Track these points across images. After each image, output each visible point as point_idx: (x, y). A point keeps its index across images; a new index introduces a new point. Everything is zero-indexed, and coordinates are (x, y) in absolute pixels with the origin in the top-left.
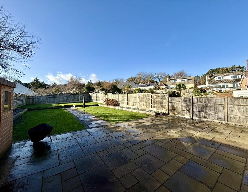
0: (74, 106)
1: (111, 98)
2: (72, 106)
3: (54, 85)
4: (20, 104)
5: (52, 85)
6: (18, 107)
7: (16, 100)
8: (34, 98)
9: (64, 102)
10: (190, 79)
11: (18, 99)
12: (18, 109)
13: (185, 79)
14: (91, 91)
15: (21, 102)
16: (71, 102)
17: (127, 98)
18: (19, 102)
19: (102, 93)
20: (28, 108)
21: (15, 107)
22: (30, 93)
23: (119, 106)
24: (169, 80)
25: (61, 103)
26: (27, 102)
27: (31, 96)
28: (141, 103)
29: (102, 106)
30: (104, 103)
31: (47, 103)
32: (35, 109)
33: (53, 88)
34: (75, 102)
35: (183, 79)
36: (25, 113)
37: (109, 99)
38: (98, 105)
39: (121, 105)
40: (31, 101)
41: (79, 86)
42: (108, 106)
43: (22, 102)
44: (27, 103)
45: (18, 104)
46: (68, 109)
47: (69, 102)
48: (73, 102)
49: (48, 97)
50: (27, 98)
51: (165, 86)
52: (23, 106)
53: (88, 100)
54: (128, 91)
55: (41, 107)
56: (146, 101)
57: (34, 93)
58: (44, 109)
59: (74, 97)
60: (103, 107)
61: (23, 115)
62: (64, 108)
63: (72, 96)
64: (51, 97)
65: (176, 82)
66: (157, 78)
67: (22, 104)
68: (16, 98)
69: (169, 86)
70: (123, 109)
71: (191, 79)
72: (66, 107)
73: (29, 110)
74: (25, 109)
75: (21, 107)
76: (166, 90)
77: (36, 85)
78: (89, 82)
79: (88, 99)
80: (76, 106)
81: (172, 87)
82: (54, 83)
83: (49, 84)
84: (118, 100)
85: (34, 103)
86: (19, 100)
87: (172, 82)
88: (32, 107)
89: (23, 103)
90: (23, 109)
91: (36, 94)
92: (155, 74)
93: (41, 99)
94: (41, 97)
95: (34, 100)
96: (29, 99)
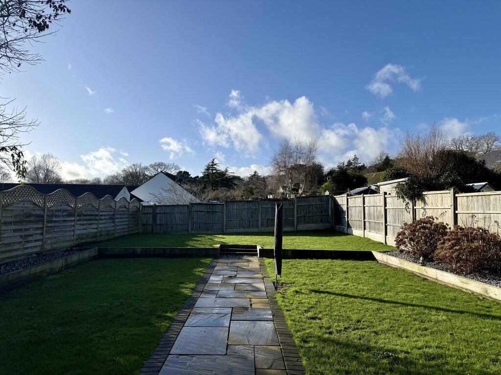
0: (259, 250)
2: (252, 250)
3: (254, 178)
4: (96, 230)
5: (250, 178)
6: (83, 241)
7: (73, 219)
8: (158, 211)
15: (101, 226)
16: (264, 229)
18: (91, 224)
19: (394, 194)
20: (99, 249)
25: (232, 231)
27: (150, 206)
29: (394, 261)
30: (402, 247)
31: (192, 229)
37: (436, 222)
38: (368, 256)
40: (150, 222)
43: (113, 224)
45: (83, 232)
46: (223, 263)
47: (256, 230)
48: (272, 229)
53: (328, 225)
60: (396, 270)
62: (217, 258)
64: (202, 208)
67: (107, 231)
82: (253, 174)
86: (88, 217)
89: (119, 228)
93: (175, 217)
94: (176, 210)
95: (156, 218)
96: (144, 214)
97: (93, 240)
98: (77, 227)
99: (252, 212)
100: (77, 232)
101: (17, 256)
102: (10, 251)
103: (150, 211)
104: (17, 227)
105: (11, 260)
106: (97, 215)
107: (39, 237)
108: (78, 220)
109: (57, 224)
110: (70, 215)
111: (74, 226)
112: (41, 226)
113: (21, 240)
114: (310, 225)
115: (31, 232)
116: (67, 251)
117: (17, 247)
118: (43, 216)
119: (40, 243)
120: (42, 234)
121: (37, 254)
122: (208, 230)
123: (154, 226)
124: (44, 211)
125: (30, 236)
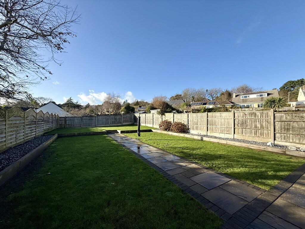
0: (119, 131)
1: (172, 120)
2: (116, 132)
3: (88, 106)
4: (48, 127)
5: (86, 106)
6: (45, 132)
7: (43, 123)
8: (67, 119)
9: (103, 125)
10: (270, 94)
11: (46, 120)
12: (45, 135)
13: (263, 94)
14: (130, 112)
15: (50, 125)
16: (111, 125)
17: (207, 119)
18: (47, 125)
19: (156, 113)
20: (58, 134)
21: (41, 132)
22: (62, 113)
23: (188, 133)
24: (236, 96)
25: (99, 126)
26: (59, 125)
27: (63, 117)
28: (244, 130)
29: (159, 131)
30: (161, 128)
31: (83, 126)
32: (68, 136)
33: (87, 109)
34: (116, 125)
35: (259, 94)
36: (52, 143)
37: (169, 121)
38: (150, 131)
39: (192, 131)
40: (64, 123)
41: (117, 105)
42: (170, 133)
43: (52, 125)
44: (59, 127)
45: (46, 128)
46: (112, 136)
47: (108, 125)
48: (114, 125)
49: (84, 118)
50: (58, 119)
51: (232, 104)
52: (53, 130)
53: (132, 123)
54: (193, 110)
55: (76, 132)
56: (259, 125)
57: (67, 113)
58: (80, 135)
59: (116, 119)
61: (49, 146)
62: (106, 134)
63: (113, 117)
64: (87, 118)
65: (247, 98)
66: (209, 96)
67: (51, 127)
68: (42, 118)
69: (237, 104)
70: (205, 139)
71: (272, 94)
72: (109, 132)
73: (59, 137)
74: (54, 135)
75: (50, 132)
76: (237, 109)
77: (70, 105)
78: (125, 102)
79: (133, 121)
80: (122, 132)
81: (241, 105)
82: (87, 104)
83: (82, 105)
84: (186, 123)
85: (67, 125)
86: (47, 122)
87: (241, 98)
88: (64, 132)
89: (54, 126)
90: (51, 135)
91: (69, 115)
92: (207, 90)
93: (75, 121)
94: (75, 119)
95: (66, 122)
96: (60, 120)
97: (48, 131)
98: (44, 126)
99: (107, 119)
100: (44, 128)
101: (29, 138)
102: (27, 137)
103: (63, 119)
104: (30, 126)
105: (27, 140)
106: (49, 121)
107: (35, 130)
108: (44, 123)
109: (39, 125)
110: (43, 121)
111: (43, 125)
112: (35, 126)
113: (30, 132)
114: (126, 123)
115: (33, 128)
116: (42, 136)
117: (30, 135)
118: (36, 122)
119: (35, 133)
120: (36, 129)
121: (34, 137)
122: (90, 126)
123: (66, 125)
124: (36, 119)
125: (33, 130)
